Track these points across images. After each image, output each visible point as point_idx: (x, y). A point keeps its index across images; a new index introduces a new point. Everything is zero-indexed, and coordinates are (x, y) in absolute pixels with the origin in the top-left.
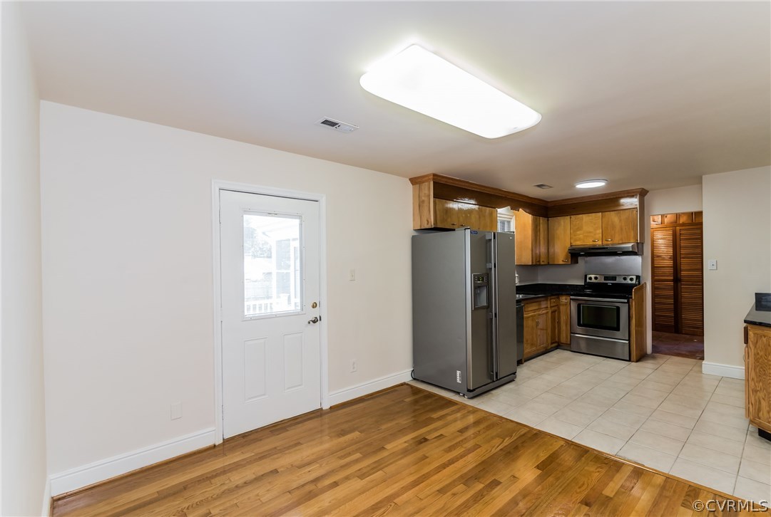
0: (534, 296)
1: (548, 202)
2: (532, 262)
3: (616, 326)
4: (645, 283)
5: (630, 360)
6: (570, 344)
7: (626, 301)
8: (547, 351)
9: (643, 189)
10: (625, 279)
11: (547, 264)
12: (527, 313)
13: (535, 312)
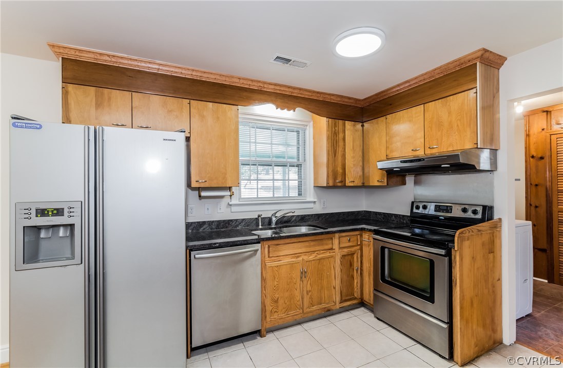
0: (322, 230)
2: (328, 183)
3: (429, 292)
4: (500, 219)
5: (450, 359)
6: (373, 305)
7: (444, 252)
8: (328, 313)
9: (486, 51)
10: (465, 210)
11: (360, 184)
12: (273, 258)
13: (298, 257)
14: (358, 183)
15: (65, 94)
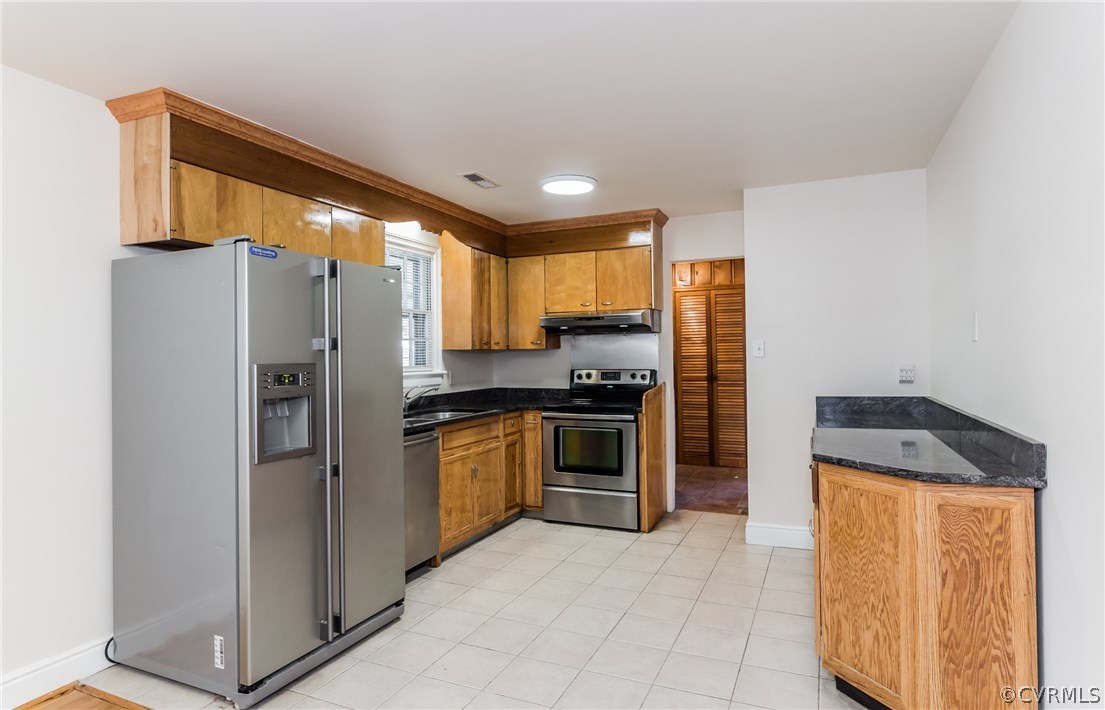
1: (504, 225)
2: (474, 344)
3: (616, 466)
4: (664, 384)
5: (639, 530)
6: (542, 507)
7: (632, 417)
8: (497, 527)
9: (659, 211)
10: (633, 376)
11: (504, 348)
12: (448, 452)
13: (468, 449)
14: (502, 346)
15: (176, 179)
